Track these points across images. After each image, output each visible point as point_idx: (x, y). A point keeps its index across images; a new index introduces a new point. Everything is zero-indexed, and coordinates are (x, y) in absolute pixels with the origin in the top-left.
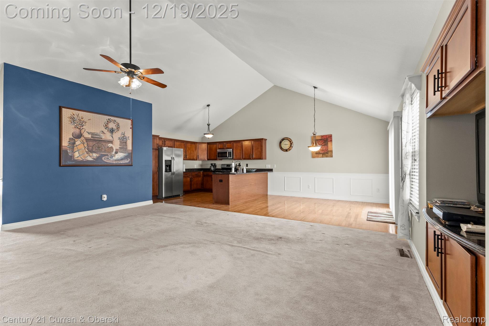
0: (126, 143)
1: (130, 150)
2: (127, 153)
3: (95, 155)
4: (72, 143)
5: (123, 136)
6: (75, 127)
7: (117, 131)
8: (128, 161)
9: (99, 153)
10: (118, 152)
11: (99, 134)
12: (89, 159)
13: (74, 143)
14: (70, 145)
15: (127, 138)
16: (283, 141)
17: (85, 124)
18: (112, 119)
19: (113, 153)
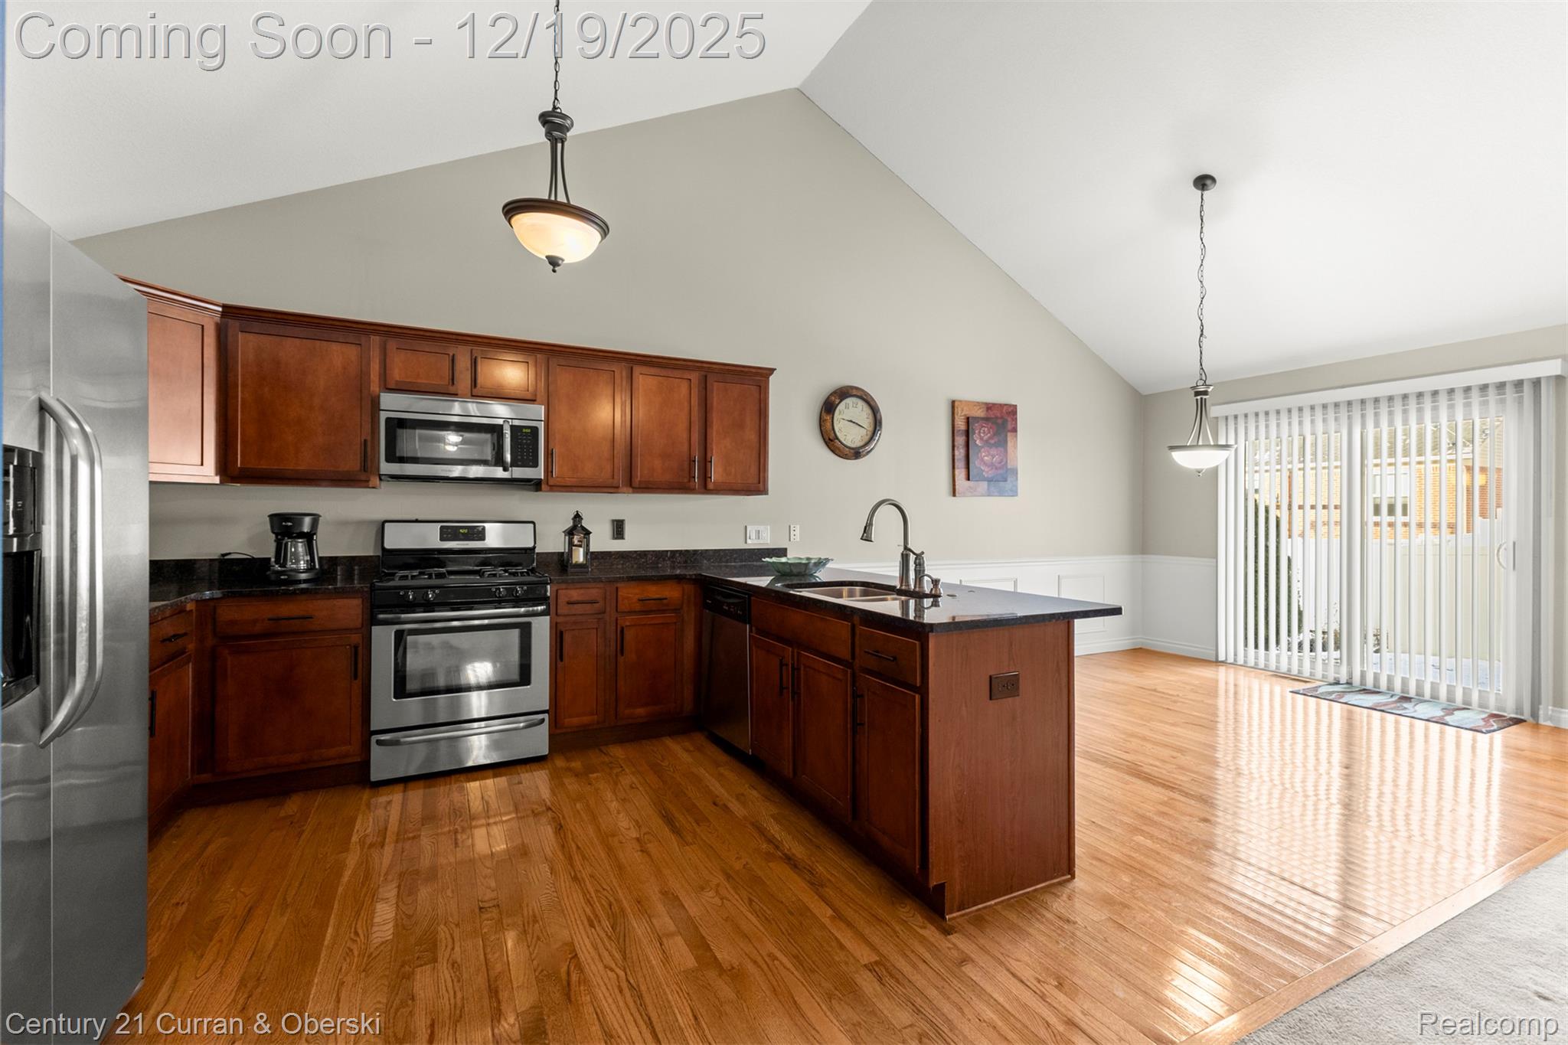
16: (843, 403)
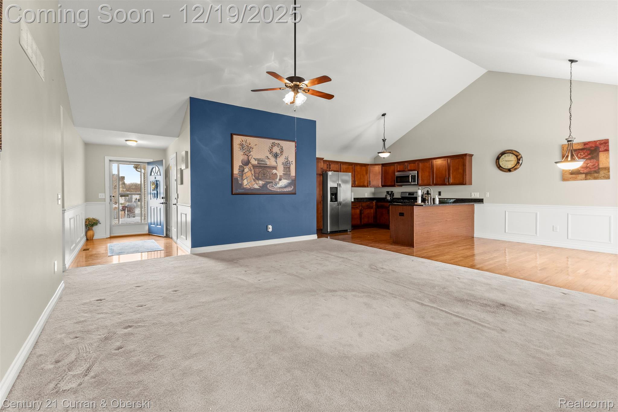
0: (289, 168)
1: (294, 176)
2: (290, 180)
3: (261, 183)
4: (242, 171)
5: (286, 160)
6: (244, 154)
7: (280, 156)
8: (291, 189)
9: (264, 181)
10: (282, 179)
11: (264, 160)
12: (256, 187)
13: (243, 171)
14: (240, 173)
15: (290, 163)
16: (503, 156)
17: (253, 150)
18: (276, 142)
19: (277, 180)
